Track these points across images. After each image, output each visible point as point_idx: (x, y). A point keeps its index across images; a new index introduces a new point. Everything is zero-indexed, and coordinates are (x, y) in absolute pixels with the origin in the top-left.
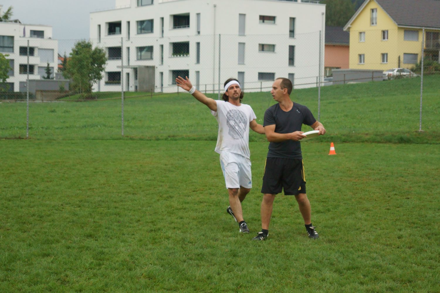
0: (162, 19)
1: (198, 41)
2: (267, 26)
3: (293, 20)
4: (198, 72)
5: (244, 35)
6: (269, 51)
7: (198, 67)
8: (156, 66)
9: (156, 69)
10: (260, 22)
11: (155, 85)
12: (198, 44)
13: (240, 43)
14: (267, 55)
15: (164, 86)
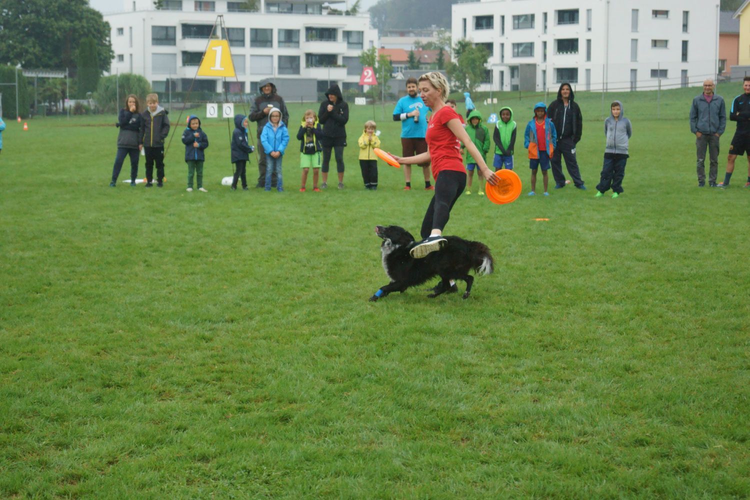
0: (545, 14)
1: (589, 38)
2: (660, 21)
3: (686, 13)
4: (588, 71)
5: (637, 31)
6: (661, 46)
7: (588, 65)
8: (537, 64)
9: (537, 67)
10: (653, 17)
11: (537, 84)
12: (589, 41)
13: (633, 40)
14: (659, 52)
15: (548, 85)
